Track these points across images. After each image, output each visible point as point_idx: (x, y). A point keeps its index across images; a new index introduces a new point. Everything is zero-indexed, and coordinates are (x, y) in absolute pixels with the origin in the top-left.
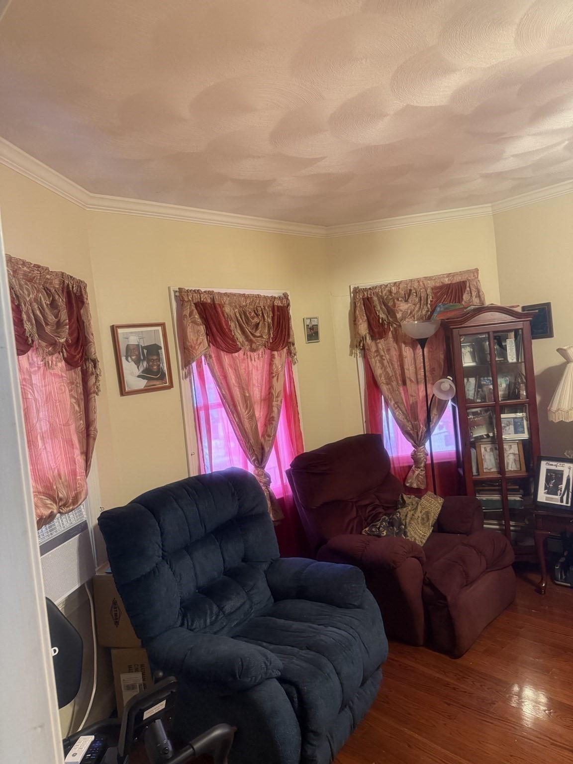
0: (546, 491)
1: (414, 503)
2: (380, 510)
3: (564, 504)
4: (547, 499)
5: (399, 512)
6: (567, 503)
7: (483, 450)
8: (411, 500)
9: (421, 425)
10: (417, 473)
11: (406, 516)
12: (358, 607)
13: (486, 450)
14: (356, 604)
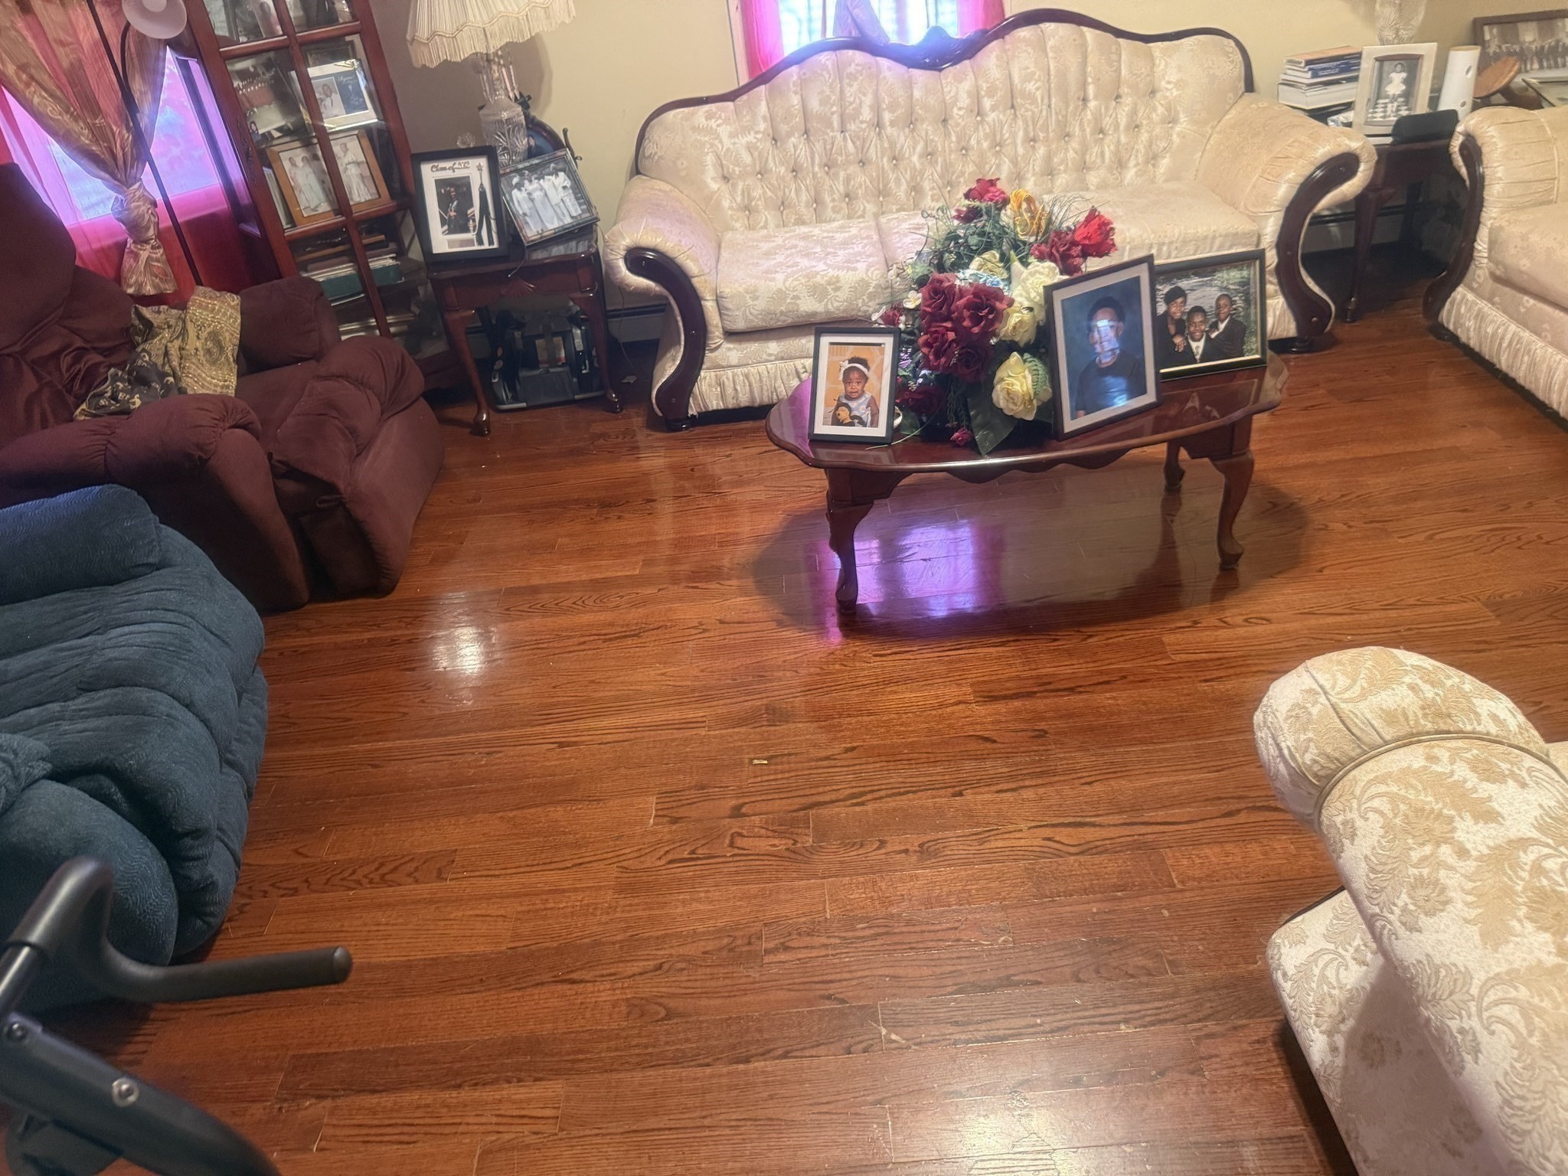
0: (446, 227)
1: (172, 322)
2: (95, 358)
3: (486, 246)
4: (451, 243)
5: (144, 350)
6: (491, 242)
7: (287, 165)
8: (162, 316)
9: (115, 128)
10: (144, 255)
11: (166, 354)
12: (158, 567)
13: (294, 164)
14: (151, 560)
